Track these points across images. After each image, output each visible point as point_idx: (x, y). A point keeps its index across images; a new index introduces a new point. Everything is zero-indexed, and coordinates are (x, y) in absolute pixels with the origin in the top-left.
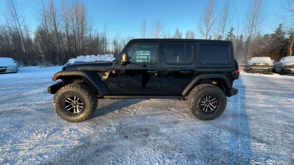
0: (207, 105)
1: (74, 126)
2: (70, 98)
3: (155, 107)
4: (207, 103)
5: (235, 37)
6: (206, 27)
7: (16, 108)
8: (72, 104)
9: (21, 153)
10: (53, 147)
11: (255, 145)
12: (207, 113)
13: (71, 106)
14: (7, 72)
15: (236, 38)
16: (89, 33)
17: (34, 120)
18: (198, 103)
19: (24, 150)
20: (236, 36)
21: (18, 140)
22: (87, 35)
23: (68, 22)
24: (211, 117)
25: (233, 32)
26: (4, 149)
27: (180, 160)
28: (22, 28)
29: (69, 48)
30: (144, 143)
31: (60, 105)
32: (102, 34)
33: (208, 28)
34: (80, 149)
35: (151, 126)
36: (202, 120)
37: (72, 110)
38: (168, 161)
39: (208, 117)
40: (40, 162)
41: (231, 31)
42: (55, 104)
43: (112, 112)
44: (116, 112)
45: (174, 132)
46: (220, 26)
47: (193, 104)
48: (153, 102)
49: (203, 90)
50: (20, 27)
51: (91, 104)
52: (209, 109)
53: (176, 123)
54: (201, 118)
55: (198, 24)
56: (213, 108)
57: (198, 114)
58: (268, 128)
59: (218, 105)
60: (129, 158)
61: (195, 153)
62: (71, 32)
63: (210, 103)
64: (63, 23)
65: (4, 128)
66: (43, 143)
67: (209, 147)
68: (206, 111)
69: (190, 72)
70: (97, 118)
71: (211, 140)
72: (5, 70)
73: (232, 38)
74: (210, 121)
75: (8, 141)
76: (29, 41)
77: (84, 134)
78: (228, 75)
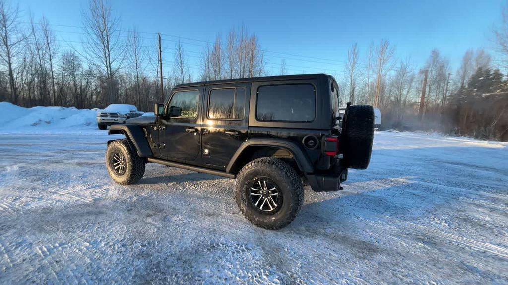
0: (265, 198)
2: (117, 155)
4: (266, 194)
8: (120, 162)
9: (54, 196)
13: (118, 164)
19: (58, 194)
21: (67, 187)
24: (267, 222)
26: (53, 190)
31: (110, 161)
37: (118, 169)
39: (262, 220)
40: (50, 206)
43: (166, 183)
44: (171, 184)
51: (129, 164)
52: (266, 206)
56: (273, 206)
59: (281, 203)
63: (270, 196)
65: (75, 175)
68: (261, 208)
69: (236, 133)
71: (208, 253)
75: (63, 185)
78: (311, 145)
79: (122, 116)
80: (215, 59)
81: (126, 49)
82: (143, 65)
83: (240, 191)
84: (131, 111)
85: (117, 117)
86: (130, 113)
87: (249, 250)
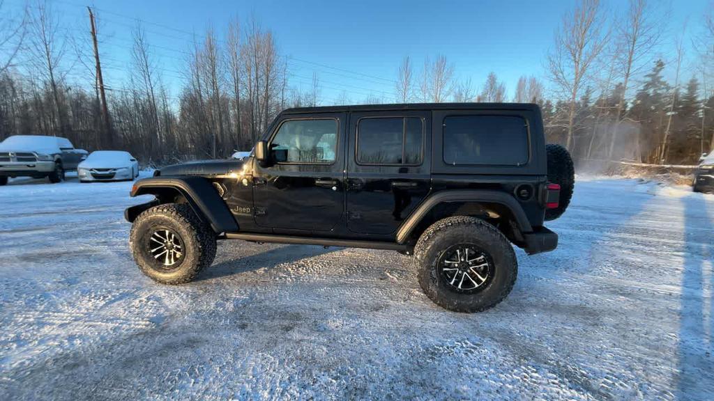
0: (463, 272)
1: (161, 291)
2: (158, 233)
3: (355, 268)
4: (464, 267)
5: (668, 88)
6: (573, 64)
7: (89, 247)
8: (164, 245)
9: (46, 330)
10: (101, 325)
11: (558, 393)
12: (460, 292)
13: (162, 250)
14: (117, 179)
15: (671, 91)
16: (280, 96)
17: (100, 273)
18: (434, 264)
19: (53, 324)
20: (671, 83)
21: (56, 307)
22: (276, 99)
23: (240, 75)
24: (471, 304)
25: (661, 73)
26: (27, 318)
27: (323, 394)
28: (157, 92)
29: (239, 129)
30: (270, 346)
31: (141, 247)
32: (307, 96)
33: (580, 66)
34: (140, 337)
35: (314, 310)
36: (449, 309)
37: (162, 259)
38: (294, 390)
39: (463, 302)
40: (61, 351)
41: (655, 70)
42: (132, 243)
43: (251, 271)
44: (261, 271)
45: (356, 330)
46: (617, 61)
47: (421, 265)
48: (359, 256)
49: (446, 232)
50: (154, 90)
51: (195, 248)
52: (467, 283)
53: (377, 308)
54: (443, 304)
55: (550, 58)
56: (479, 281)
57: (436, 292)
58: (637, 355)
59: (492, 275)
60: (218, 369)
61: (371, 386)
62: (244, 95)
63: (471, 268)
64: (229, 77)
65: (47, 282)
66: (89, 317)
67: (417, 378)
68: (460, 287)
69: (414, 184)
70: (214, 281)
71: (436, 363)
72: (112, 176)
73: (659, 92)
74: (471, 316)
75: (41, 305)
76: (168, 118)
77: (167, 310)
78: (524, 196)
79: (43, 158)
80: (207, 62)
81: (21, 30)
82: (65, 63)
83: (429, 267)
84: (61, 149)
85: (34, 160)
86: (60, 151)
87: (480, 345)
